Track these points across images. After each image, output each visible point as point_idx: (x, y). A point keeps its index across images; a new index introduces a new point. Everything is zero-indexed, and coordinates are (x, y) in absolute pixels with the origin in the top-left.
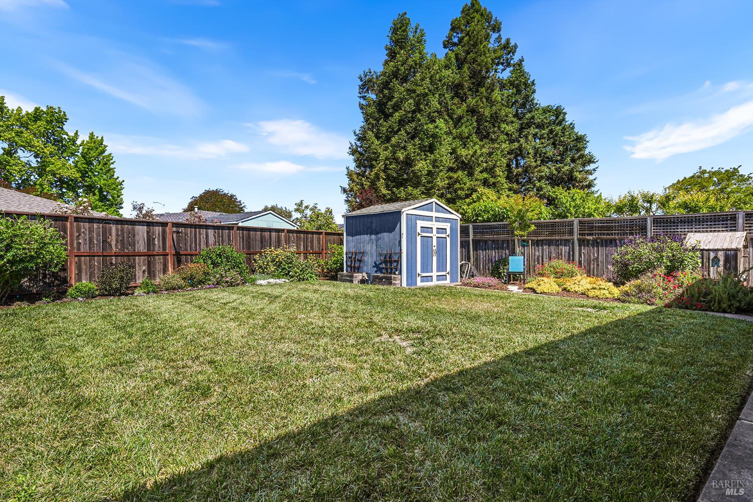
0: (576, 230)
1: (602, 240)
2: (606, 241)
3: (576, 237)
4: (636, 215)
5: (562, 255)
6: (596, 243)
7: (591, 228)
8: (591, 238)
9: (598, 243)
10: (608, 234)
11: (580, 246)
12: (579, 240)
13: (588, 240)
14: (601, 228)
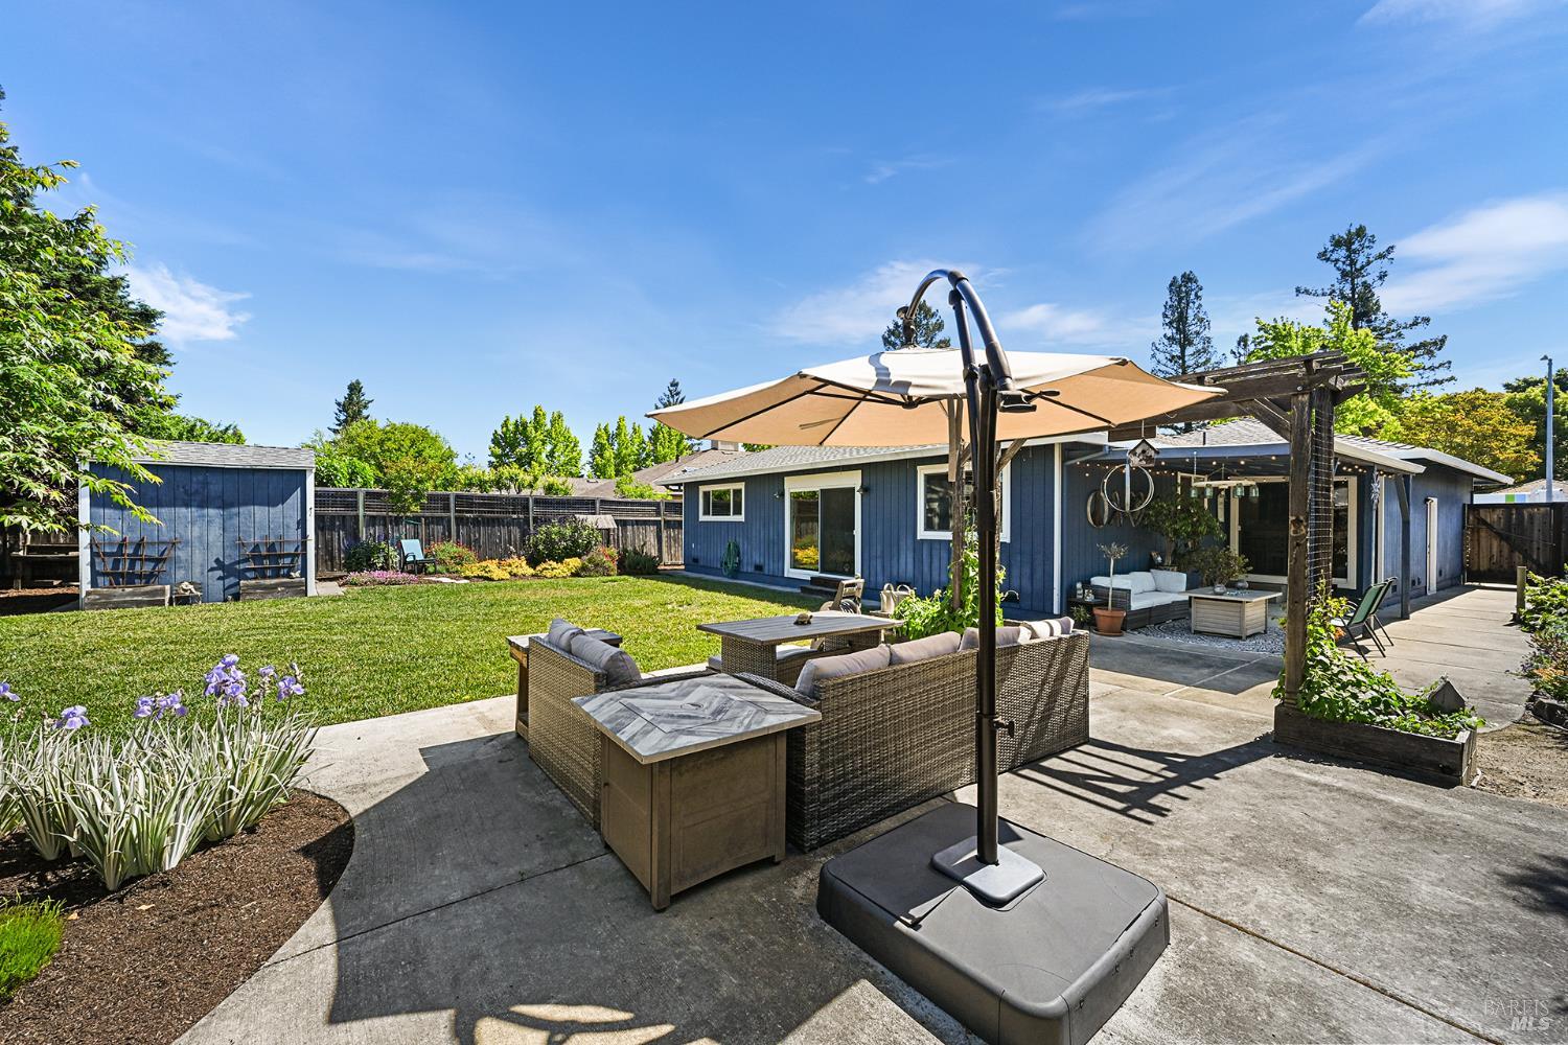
0: (452, 505)
1: (483, 518)
2: (488, 519)
3: (452, 514)
4: (504, 493)
5: (433, 535)
6: (476, 522)
7: (471, 505)
8: (472, 515)
9: (479, 521)
10: (489, 512)
11: (458, 525)
12: (456, 518)
13: (468, 518)
14: (481, 505)
